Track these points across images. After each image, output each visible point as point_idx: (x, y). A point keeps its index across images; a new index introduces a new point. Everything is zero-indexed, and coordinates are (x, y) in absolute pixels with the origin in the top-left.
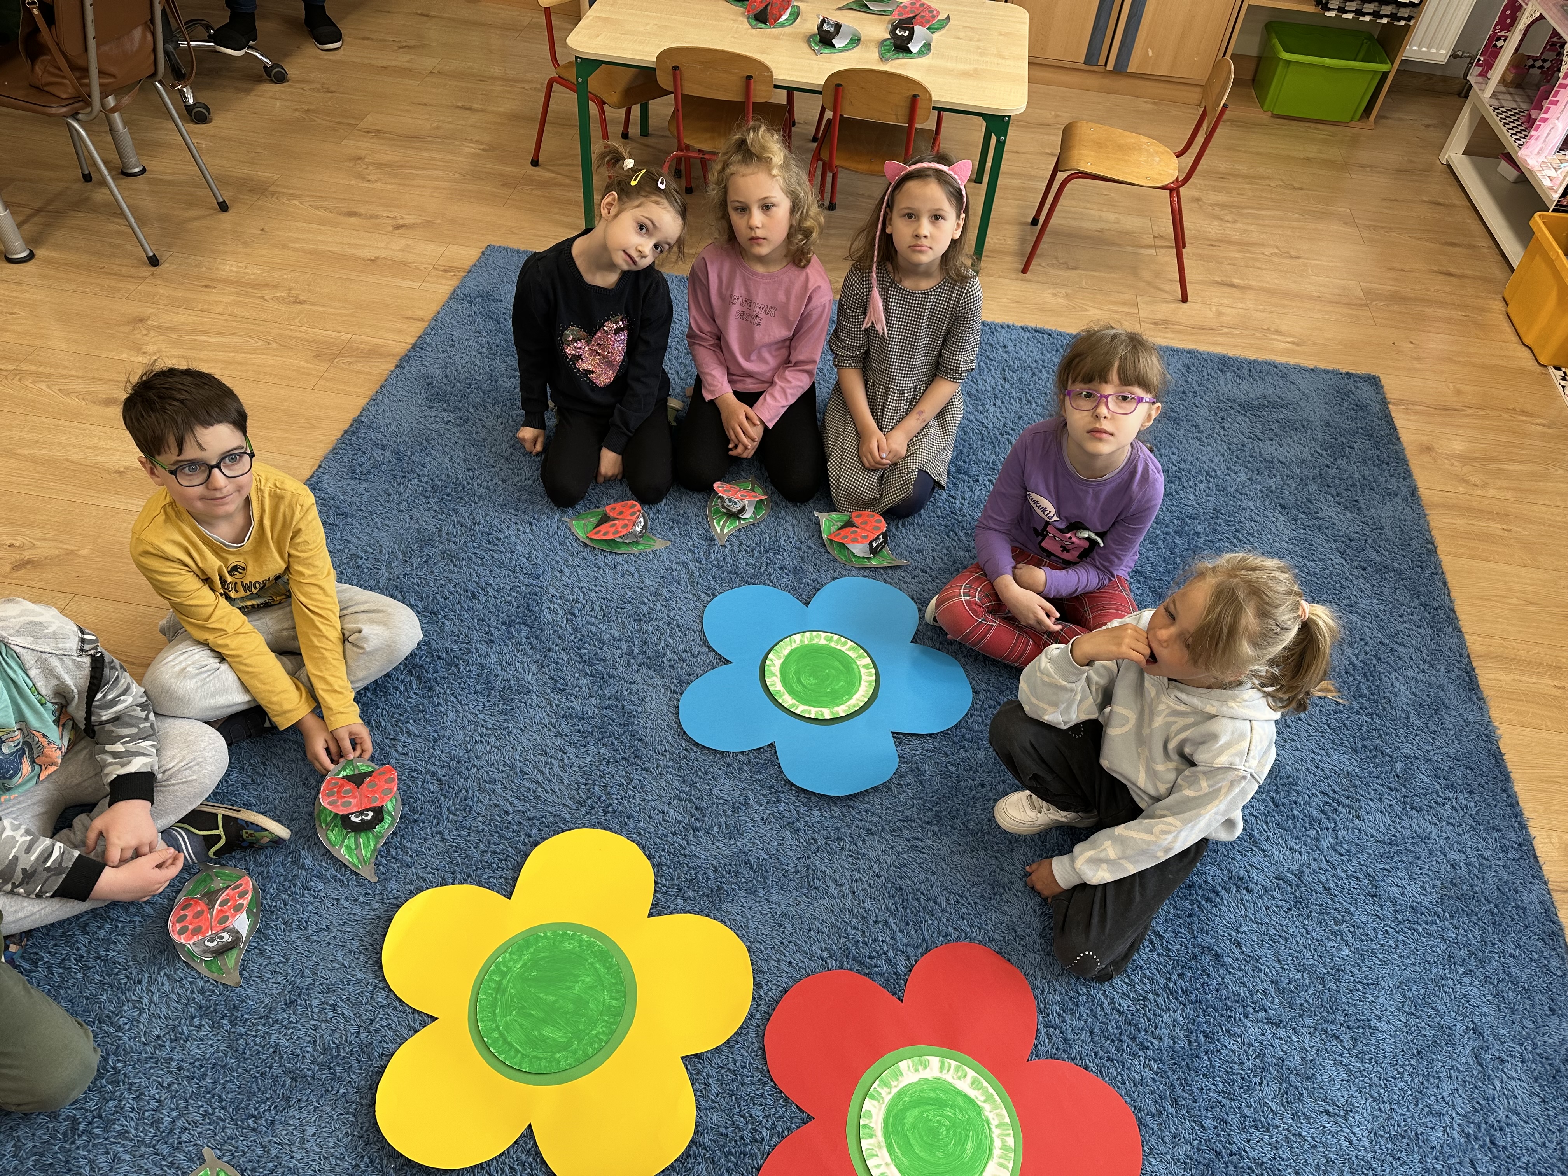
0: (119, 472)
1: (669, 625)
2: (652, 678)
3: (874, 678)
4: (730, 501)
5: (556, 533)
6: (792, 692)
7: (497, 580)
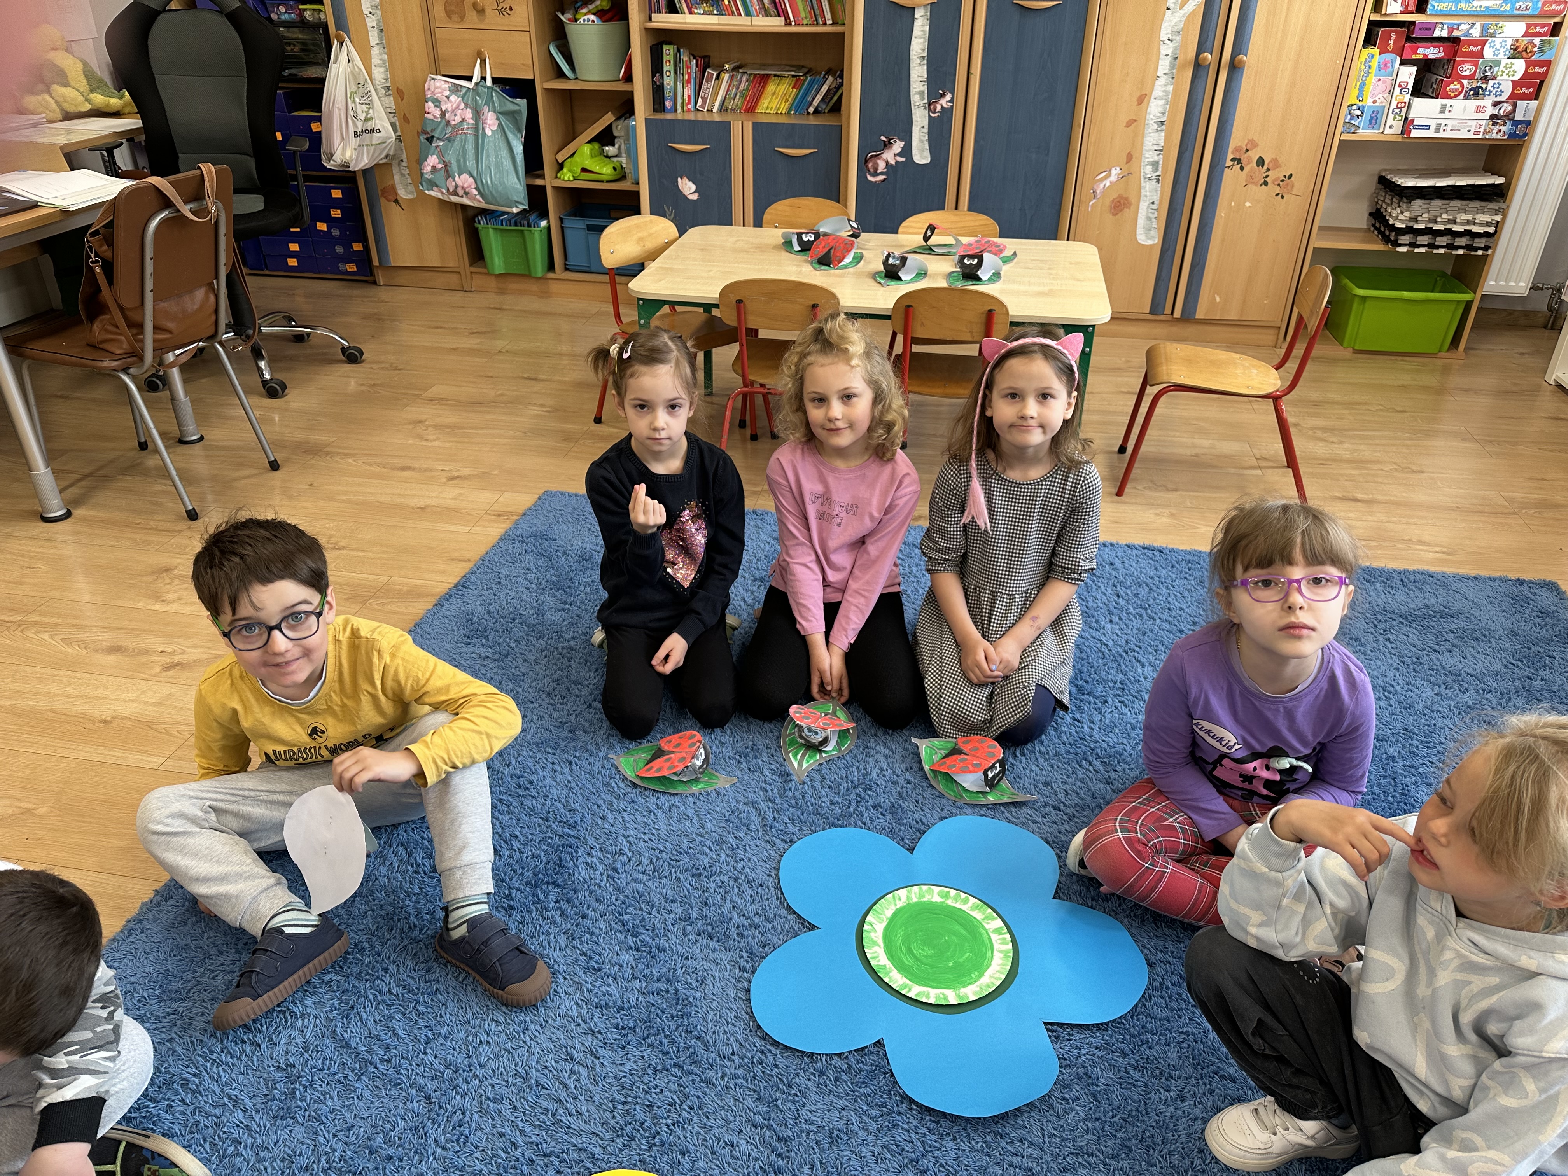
0: (105, 722)
1: (736, 880)
2: (714, 951)
3: (1010, 946)
4: (810, 730)
5: (600, 773)
6: (902, 968)
7: (525, 830)
